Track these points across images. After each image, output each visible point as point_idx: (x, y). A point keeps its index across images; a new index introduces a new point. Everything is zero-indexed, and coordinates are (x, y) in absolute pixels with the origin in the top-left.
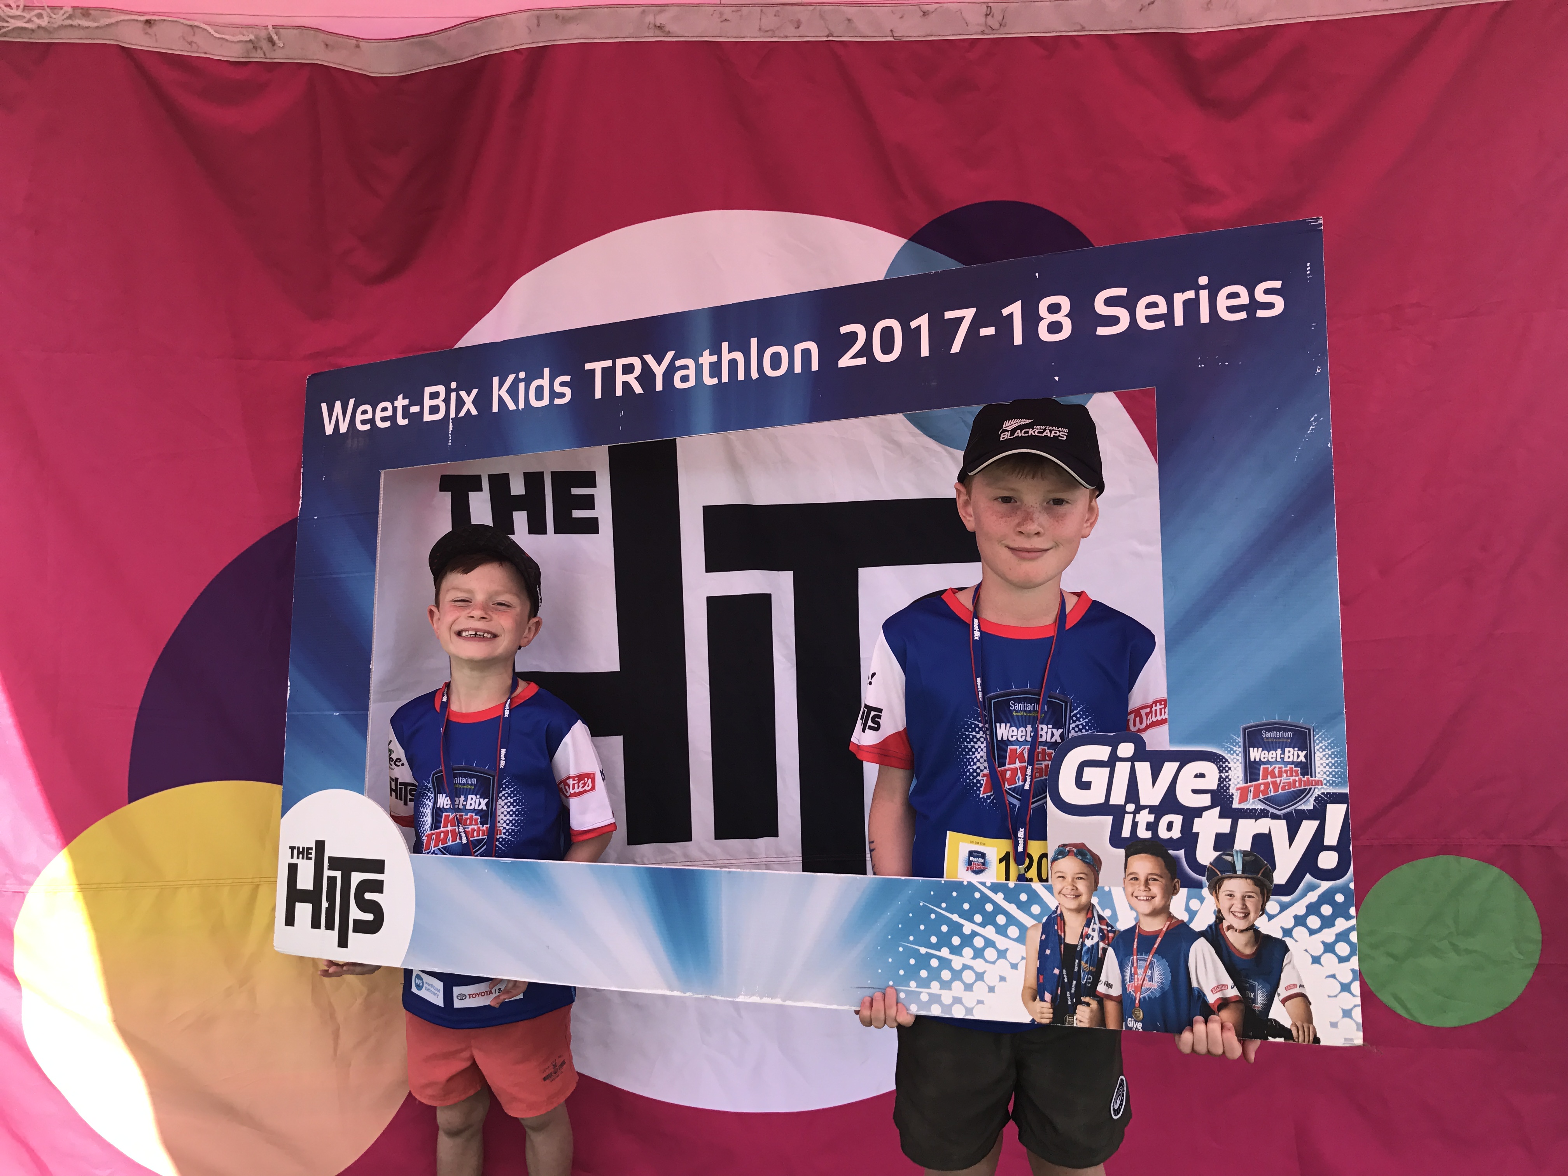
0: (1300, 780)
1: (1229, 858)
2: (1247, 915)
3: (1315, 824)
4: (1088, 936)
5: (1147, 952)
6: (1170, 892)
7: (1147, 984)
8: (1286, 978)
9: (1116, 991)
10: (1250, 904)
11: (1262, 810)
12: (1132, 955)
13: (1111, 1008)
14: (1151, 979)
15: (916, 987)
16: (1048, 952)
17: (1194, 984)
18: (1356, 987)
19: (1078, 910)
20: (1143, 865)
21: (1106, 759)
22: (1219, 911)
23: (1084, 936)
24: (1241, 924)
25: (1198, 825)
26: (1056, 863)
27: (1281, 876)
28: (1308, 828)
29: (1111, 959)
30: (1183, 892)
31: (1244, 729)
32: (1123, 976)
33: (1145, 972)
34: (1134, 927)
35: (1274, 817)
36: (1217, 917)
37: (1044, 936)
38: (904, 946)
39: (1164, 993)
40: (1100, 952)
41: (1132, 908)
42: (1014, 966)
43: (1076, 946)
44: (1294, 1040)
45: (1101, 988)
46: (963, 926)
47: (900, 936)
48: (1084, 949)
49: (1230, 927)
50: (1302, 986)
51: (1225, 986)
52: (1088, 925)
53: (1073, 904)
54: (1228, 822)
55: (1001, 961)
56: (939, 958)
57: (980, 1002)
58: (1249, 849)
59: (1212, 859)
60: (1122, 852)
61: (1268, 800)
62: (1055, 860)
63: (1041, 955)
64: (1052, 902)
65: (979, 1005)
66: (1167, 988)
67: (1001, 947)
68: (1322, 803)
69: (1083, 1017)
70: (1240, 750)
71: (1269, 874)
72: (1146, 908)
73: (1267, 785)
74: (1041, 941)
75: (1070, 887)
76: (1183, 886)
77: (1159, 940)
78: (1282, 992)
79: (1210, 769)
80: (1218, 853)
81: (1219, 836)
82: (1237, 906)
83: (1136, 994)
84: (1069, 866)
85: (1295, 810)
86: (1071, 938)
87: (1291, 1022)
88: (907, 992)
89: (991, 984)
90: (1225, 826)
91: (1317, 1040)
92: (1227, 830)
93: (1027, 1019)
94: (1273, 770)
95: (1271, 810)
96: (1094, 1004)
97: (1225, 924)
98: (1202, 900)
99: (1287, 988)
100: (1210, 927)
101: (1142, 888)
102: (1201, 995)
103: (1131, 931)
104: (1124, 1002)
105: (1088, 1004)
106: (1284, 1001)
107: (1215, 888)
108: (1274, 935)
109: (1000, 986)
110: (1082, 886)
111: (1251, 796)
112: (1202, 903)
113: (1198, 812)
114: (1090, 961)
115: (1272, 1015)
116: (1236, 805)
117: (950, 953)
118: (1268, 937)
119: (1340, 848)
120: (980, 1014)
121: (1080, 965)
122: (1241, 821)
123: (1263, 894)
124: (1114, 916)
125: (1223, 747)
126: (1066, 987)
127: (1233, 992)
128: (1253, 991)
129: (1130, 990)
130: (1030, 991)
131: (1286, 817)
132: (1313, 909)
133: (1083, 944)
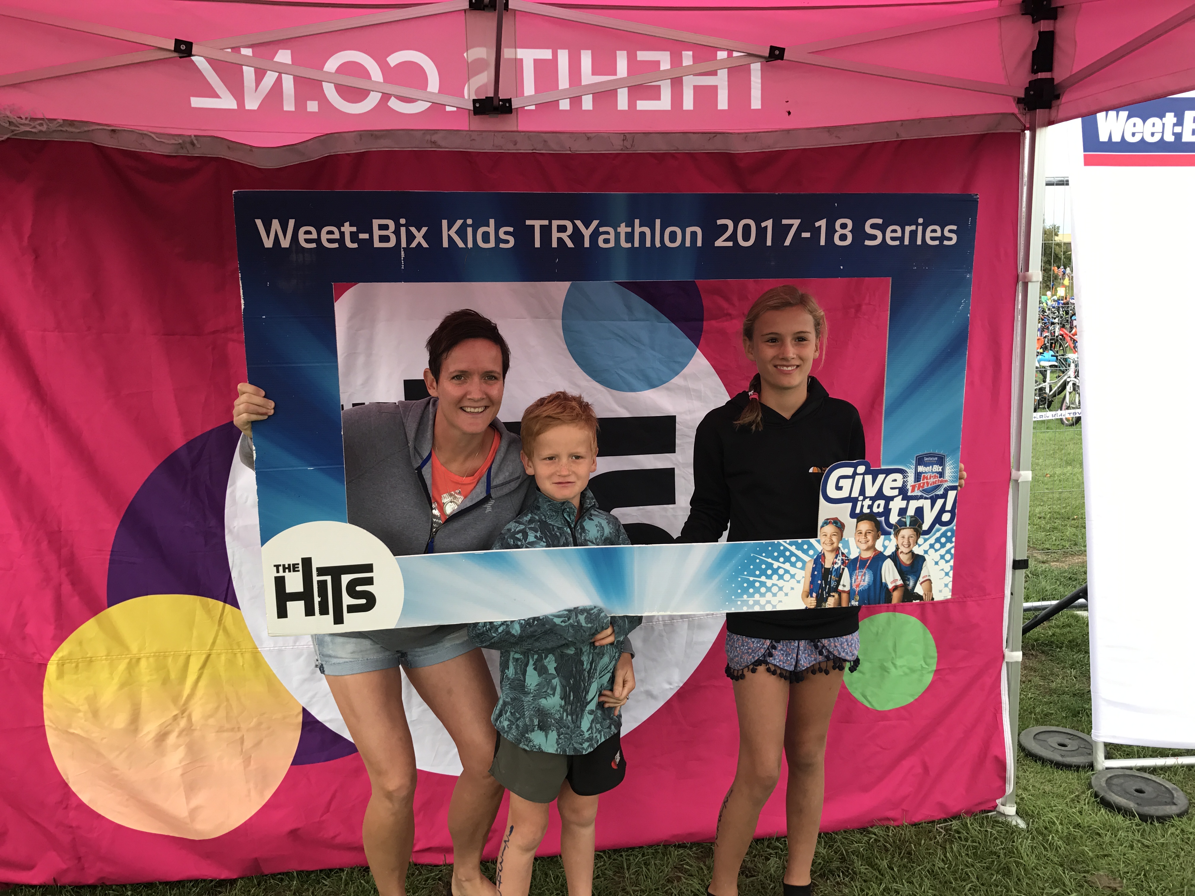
0: (938, 480)
1: (904, 520)
2: (909, 546)
3: (943, 500)
4: (836, 563)
5: (863, 568)
6: (876, 538)
7: (862, 583)
8: (923, 573)
9: (847, 589)
10: (911, 541)
11: (921, 496)
12: (856, 570)
13: (844, 596)
14: (864, 581)
15: (748, 598)
16: (816, 573)
17: (883, 581)
18: (951, 574)
19: (832, 551)
20: (865, 526)
21: (851, 474)
22: (897, 545)
23: (834, 563)
24: (906, 550)
25: (892, 505)
26: (823, 528)
27: (925, 527)
28: (940, 502)
29: (846, 573)
30: (882, 537)
31: (917, 457)
32: (851, 580)
33: (862, 577)
34: (858, 557)
35: (926, 498)
36: (896, 548)
37: (814, 565)
38: (740, 577)
39: (869, 587)
40: (841, 570)
41: (858, 548)
42: (798, 582)
43: (830, 568)
44: (923, 600)
45: (840, 588)
46: (773, 564)
47: (739, 572)
48: (834, 570)
49: (902, 552)
50: (929, 576)
51: (897, 580)
52: (836, 558)
53: (830, 548)
54: (906, 502)
55: (792, 580)
56: (759, 582)
57: (780, 601)
58: (913, 515)
59: (896, 521)
60: (855, 520)
61: (924, 491)
62: (822, 527)
63: (813, 575)
64: (819, 548)
65: (780, 603)
66: (871, 584)
67: (792, 573)
68: (946, 490)
69: (831, 603)
70: (914, 467)
71: (920, 526)
72: (864, 547)
73: (924, 483)
74: (813, 568)
75: (829, 540)
76: (882, 535)
77: (869, 561)
78: (921, 579)
79: (899, 476)
80: (899, 518)
81: (901, 510)
82: (906, 542)
83: (856, 588)
84: (830, 529)
85: (935, 495)
86: (828, 565)
87: (923, 592)
88: (742, 601)
89: (786, 592)
90: (903, 504)
91: (933, 599)
92: (904, 506)
93: (803, 607)
94: (927, 477)
95: (925, 495)
96: (836, 596)
97: (900, 551)
98: (890, 540)
99: (923, 577)
100: (893, 553)
101: (863, 537)
102: (886, 585)
103: (857, 559)
104: (851, 594)
105: (834, 596)
106: (921, 584)
107: (896, 535)
108: (920, 554)
109: (790, 593)
110: (834, 539)
111: (916, 489)
112: (890, 542)
113: (892, 498)
114: (836, 575)
115: (915, 591)
116: (909, 494)
117: (766, 578)
118: (918, 555)
119: (952, 511)
120: (780, 608)
121: (831, 577)
122: (911, 502)
123: (917, 535)
124: (849, 552)
125: (906, 466)
126: (823, 589)
127: (900, 582)
128: (909, 580)
129: (854, 587)
130: (806, 593)
131: (931, 498)
132: (938, 540)
133: (833, 567)
